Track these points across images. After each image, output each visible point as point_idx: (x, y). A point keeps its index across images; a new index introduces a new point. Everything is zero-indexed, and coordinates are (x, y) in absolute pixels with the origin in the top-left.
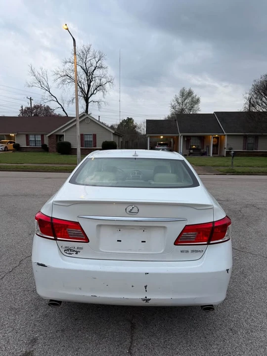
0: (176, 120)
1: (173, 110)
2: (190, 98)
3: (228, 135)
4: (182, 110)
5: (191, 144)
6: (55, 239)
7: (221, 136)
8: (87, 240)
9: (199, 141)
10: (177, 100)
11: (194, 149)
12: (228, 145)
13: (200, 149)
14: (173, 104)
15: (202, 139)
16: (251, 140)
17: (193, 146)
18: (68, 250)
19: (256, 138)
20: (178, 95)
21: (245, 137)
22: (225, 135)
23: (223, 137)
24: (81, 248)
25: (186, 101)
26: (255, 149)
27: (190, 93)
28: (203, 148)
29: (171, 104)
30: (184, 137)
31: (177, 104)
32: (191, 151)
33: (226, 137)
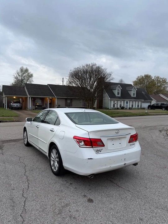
0: (24, 87)
1: (16, 79)
2: (27, 73)
3: (57, 98)
4: (22, 80)
5: (36, 103)
6: (92, 147)
7: (53, 98)
8: (104, 146)
9: (41, 101)
10: (18, 73)
11: (38, 105)
12: (57, 103)
13: (42, 106)
14: (15, 76)
15: (43, 100)
16: (69, 101)
17: (37, 103)
18: (97, 151)
19: (71, 100)
20: (19, 71)
21: (66, 99)
22: (55, 98)
23: (54, 99)
24: (102, 149)
25: (24, 75)
26: (71, 106)
27: (27, 70)
28: (43, 105)
29: (14, 76)
30: (32, 98)
31: (18, 76)
32: (37, 107)
33: (56, 99)
